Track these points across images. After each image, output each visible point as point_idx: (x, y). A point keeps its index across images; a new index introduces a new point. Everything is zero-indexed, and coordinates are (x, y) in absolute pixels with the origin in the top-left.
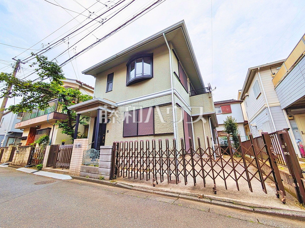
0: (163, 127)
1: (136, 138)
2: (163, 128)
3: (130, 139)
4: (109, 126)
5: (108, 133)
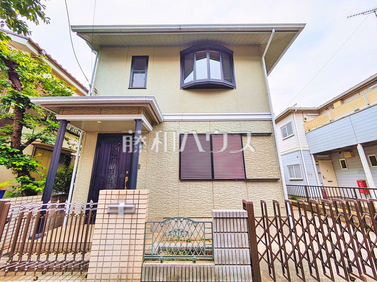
2: (261, 170)
4: (142, 157)
5: (139, 170)
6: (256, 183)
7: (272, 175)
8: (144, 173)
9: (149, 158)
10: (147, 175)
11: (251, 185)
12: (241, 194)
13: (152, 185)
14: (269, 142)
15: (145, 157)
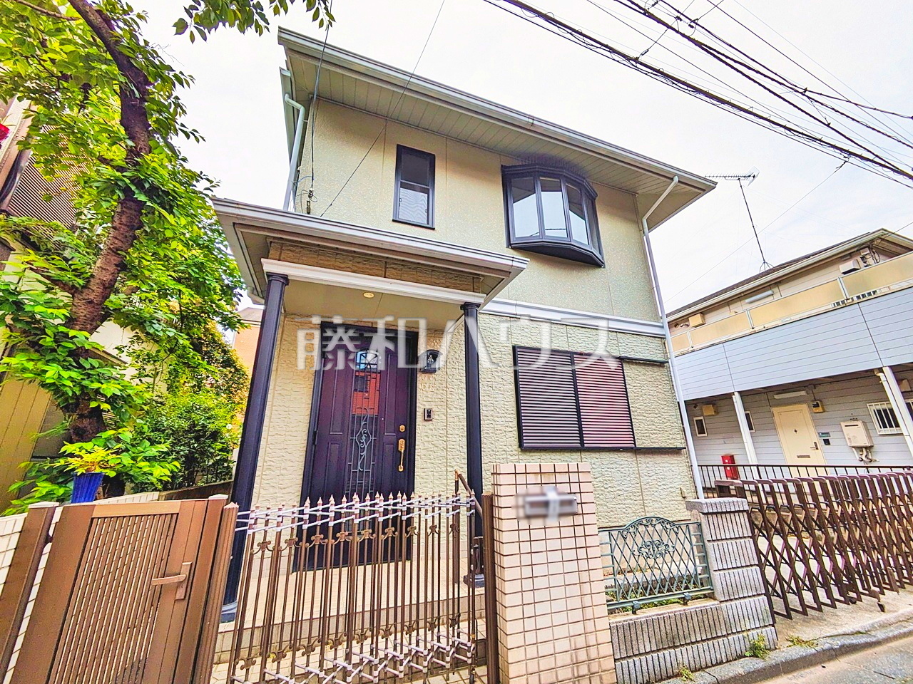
0: (654, 427)
1: (576, 457)
2: (655, 432)
3: (553, 457)
4: (435, 391)
5: (431, 422)
6: (650, 456)
7: (672, 441)
8: (441, 432)
9: (452, 394)
10: (450, 436)
11: (642, 459)
12: (628, 479)
13: (463, 461)
14: (663, 379)
15: (441, 391)
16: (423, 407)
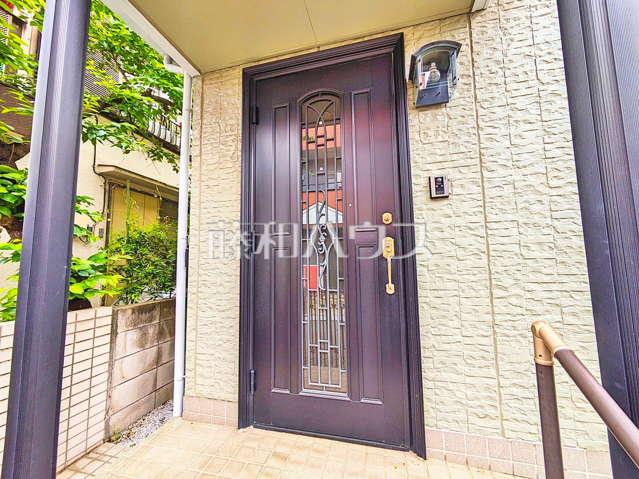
4: (451, 140)
5: (445, 202)
8: (474, 219)
9: (492, 140)
10: (494, 226)
13: (533, 277)
15: (466, 138)
16: (426, 174)
